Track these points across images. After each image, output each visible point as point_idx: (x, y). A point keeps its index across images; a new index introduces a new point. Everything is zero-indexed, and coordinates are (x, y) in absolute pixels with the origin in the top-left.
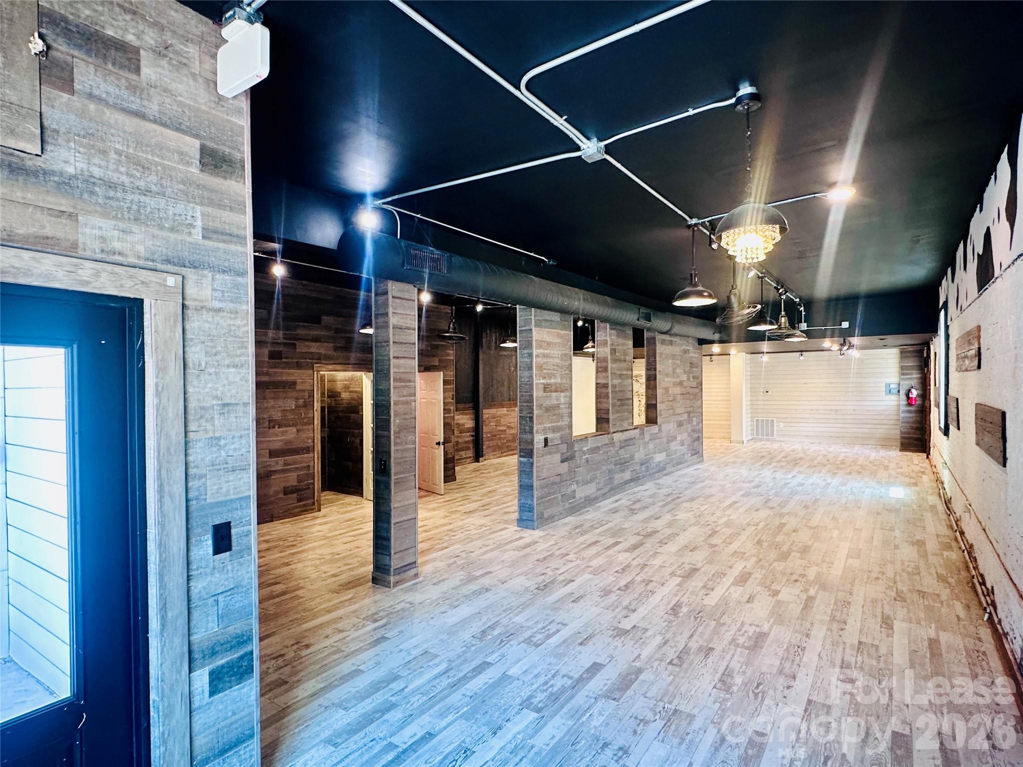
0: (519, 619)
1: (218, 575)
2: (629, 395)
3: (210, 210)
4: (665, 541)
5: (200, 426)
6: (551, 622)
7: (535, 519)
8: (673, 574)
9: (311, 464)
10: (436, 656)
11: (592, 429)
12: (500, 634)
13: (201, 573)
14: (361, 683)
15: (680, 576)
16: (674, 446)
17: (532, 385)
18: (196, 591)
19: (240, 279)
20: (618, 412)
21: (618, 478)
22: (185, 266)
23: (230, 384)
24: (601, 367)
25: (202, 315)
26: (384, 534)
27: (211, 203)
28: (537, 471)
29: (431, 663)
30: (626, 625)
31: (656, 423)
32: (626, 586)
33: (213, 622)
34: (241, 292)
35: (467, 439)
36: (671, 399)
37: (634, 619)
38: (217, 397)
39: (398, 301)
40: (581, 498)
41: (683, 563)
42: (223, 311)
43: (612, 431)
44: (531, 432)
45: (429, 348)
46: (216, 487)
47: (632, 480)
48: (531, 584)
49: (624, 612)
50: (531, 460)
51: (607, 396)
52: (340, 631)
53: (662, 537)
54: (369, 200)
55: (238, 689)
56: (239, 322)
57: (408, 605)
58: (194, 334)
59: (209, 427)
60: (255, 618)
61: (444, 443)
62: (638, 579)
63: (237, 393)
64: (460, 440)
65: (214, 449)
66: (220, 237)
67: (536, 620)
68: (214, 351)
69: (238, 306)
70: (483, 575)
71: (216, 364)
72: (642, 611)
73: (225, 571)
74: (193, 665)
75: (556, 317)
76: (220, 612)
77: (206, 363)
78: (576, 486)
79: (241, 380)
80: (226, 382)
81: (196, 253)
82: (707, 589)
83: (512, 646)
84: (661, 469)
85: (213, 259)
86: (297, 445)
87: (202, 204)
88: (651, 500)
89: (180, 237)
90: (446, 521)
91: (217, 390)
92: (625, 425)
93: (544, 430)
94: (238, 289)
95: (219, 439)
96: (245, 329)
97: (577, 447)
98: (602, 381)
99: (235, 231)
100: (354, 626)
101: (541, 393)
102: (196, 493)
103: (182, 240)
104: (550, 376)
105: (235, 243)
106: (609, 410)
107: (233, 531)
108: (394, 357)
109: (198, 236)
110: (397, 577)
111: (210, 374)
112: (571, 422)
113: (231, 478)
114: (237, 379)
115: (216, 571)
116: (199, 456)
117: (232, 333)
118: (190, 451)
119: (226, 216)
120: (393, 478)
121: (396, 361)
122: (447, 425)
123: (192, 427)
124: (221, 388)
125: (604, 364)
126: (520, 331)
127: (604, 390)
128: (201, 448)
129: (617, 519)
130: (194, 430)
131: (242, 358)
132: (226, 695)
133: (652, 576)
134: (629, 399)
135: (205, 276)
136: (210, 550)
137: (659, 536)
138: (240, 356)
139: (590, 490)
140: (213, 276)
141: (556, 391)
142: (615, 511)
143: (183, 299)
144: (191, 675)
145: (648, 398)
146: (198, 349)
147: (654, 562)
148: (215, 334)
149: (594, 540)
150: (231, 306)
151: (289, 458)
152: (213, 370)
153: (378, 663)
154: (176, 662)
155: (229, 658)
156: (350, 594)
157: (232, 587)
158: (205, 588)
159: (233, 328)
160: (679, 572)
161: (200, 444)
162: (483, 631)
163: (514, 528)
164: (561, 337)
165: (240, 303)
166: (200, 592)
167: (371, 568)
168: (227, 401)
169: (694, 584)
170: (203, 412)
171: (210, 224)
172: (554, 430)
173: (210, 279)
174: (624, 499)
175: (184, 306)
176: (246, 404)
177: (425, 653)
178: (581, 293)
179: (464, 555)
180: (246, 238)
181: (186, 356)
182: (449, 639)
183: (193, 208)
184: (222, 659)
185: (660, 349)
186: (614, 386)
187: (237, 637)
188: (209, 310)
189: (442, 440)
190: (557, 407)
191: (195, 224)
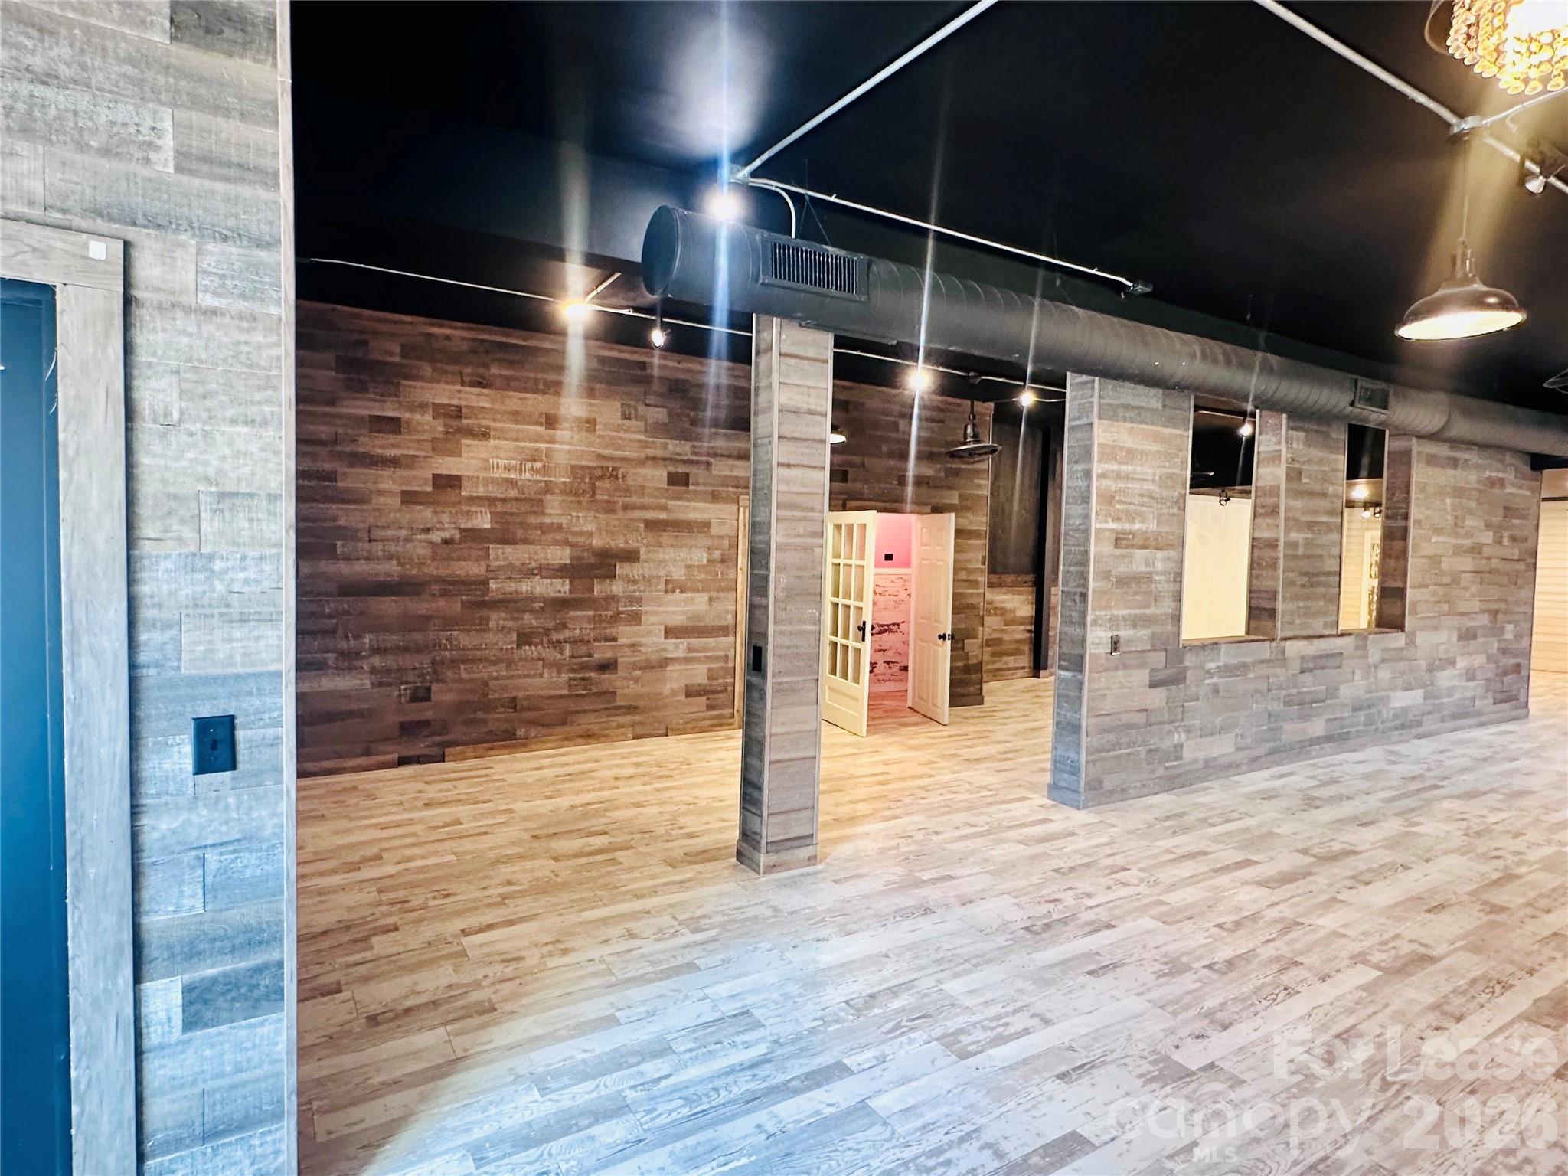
0: (955, 987)
1: (204, 812)
2: (1330, 565)
3: (195, 117)
4: (1365, 877)
5: (166, 531)
6: (1020, 1010)
7: (1082, 790)
8: (1360, 959)
9: (731, 654)
10: (759, 1025)
11: (1237, 627)
12: (903, 1010)
13: (166, 804)
14: (600, 1044)
15: (1377, 967)
16: (1446, 679)
17: (1086, 532)
18: (156, 835)
19: (262, 254)
20: (1297, 597)
21: (1291, 731)
22: (134, 224)
23: (237, 455)
24: (1263, 507)
25: (174, 319)
26: (753, 777)
27: (196, 103)
28: (1091, 699)
29: (738, 1039)
30: (1192, 1057)
31: (1400, 627)
32: (1230, 964)
33: (193, 896)
34: (267, 279)
35: (1018, 636)
36: (1446, 580)
37: (1218, 1046)
38: (207, 479)
39: (793, 361)
40: (1195, 761)
41: (1396, 937)
42: (223, 315)
43: (1279, 634)
44: (1083, 624)
45: (942, 475)
46: (201, 648)
47: (1328, 738)
48: (1018, 917)
49: (1199, 1026)
50: (1080, 677)
51: (1274, 565)
52: (632, 936)
53: (1362, 867)
54: (725, 170)
55: (250, 1026)
56: (259, 338)
57: (768, 913)
58: (154, 354)
59: (188, 533)
60: (289, 901)
61: (952, 637)
62: (1268, 952)
63: (253, 474)
64: (1006, 637)
65: (200, 576)
66: (216, 169)
67: (989, 996)
68: (201, 390)
69: (257, 308)
70: (934, 881)
71: (204, 415)
72: (1244, 1032)
73: (221, 807)
74: (146, 970)
75: (1151, 398)
76: (209, 879)
77: (182, 413)
78: (1183, 735)
79: (262, 450)
80: (227, 451)
81: (159, 199)
82: (1444, 1014)
83: (911, 1041)
84: (1408, 725)
85: (200, 212)
86: (710, 620)
87: (174, 105)
88: (1364, 785)
89: (122, 167)
90: (927, 770)
91: (206, 464)
92: (1317, 626)
93: (1113, 621)
94: (257, 274)
95: (211, 557)
96: (274, 352)
97: (1189, 660)
98: (1266, 534)
99: (252, 159)
100: (660, 931)
101: (1108, 548)
102: (158, 656)
103: (127, 174)
104: (1131, 517)
105: (251, 183)
106: (1275, 593)
107: (240, 734)
108: (779, 465)
109: (165, 166)
110: (773, 858)
111: (191, 434)
112: (1179, 609)
113: (238, 634)
114: (254, 448)
115: (200, 804)
116: (165, 587)
117: (243, 357)
118: (143, 575)
119: (232, 128)
120: (770, 679)
121: (784, 471)
122: (960, 607)
123: (148, 529)
124: (215, 463)
125: (1271, 501)
126: (1072, 428)
127: (1268, 553)
128: (167, 571)
129: (1269, 811)
130: (153, 536)
131: (267, 409)
132: (220, 1033)
133: (1302, 953)
134: (1329, 574)
135: (182, 245)
136: (189, 764)
137: (1359, 864)
138: (260, 403)
139: (1223, 747)
140: (198, 244)
141: (1144, 547)
142: (1268, 796)
143: (127, 284)
144: (143, 986)
145: (1383, 574)
146: (163, 383)
147: (1321, 921)
148: (203, 356)
149: (1194, 848)
150: (241, 305)
151: (695, 642)
152: (199, 426)
153: (651, 1014)
154: (105, 959)
155: (228, 968)
156: (688, 872)
157: (237, 836)
158: (174, 832)
159: (245, 349)
160: (1377, 957)
161: (164, 565)
162: (872, 996)
163: (1041, 799)
164: (1164, 440)
165: (263, 300)
166: (164, 837)
167: (736, 834)
168: (229, 486)
169: (1410, 993)
170: (173, 504)
171: (194, 144)
172: (1135, 622)
173: (193, 251)
174: (1299, 776)
175: (128, 301)
176: (274, 498)
177: (742, 1014)
178: (1194, 344)
179: (919, 836)
180: (276, 174)
181: (136, 395)
182: (800, 995)
183: (155, 112)
184: (212, 967)
185: (1419, 474)
186: (1294, 545)
187: (247, 929)
188: (188, 310)
189: (949, 632)
190: (1148, 577)
191: (159, 142)
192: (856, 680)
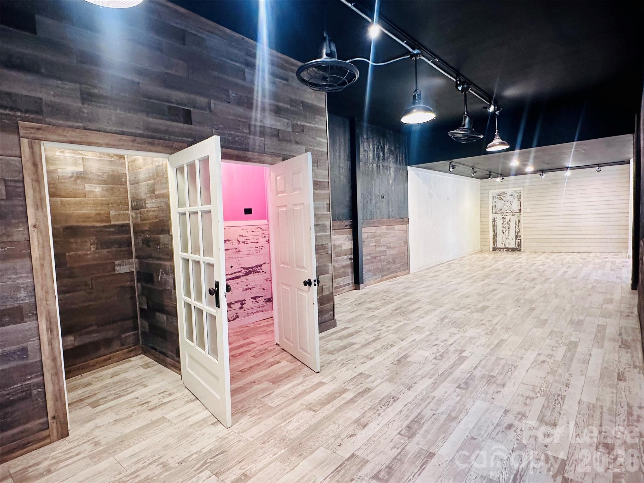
35: (344, 263)
64: (338, 265)
122: (322, 249)
189: (314, 277)
192: (214, 352)
